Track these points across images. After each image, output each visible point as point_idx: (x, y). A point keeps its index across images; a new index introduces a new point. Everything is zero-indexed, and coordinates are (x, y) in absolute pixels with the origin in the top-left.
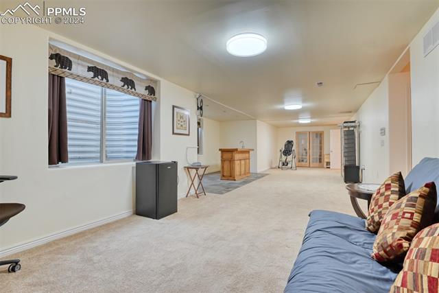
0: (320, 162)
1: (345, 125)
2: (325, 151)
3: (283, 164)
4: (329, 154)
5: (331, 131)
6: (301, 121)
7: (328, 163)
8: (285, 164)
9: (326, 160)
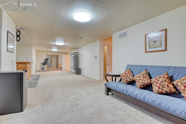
0: (57, 68)
1: (74, 53)
2: (59, 63)
3: (42, 70)
4: (62, 65)
5: (62, 55)
6: (53, 50)
7: (61, 68)
8: (43, 69)
9: (60, 67)
